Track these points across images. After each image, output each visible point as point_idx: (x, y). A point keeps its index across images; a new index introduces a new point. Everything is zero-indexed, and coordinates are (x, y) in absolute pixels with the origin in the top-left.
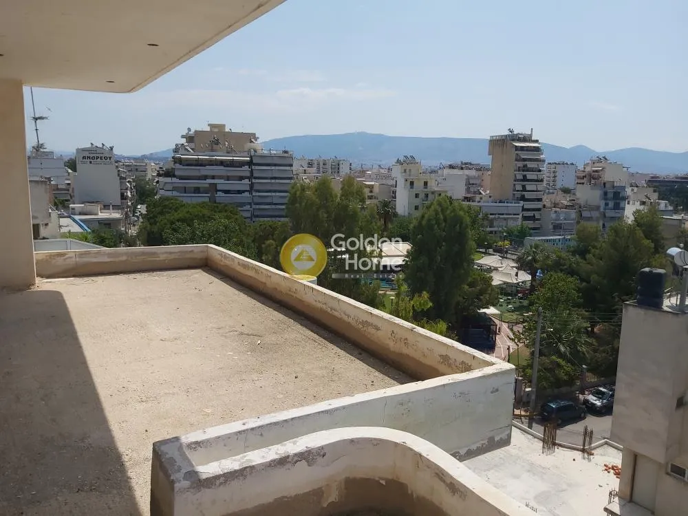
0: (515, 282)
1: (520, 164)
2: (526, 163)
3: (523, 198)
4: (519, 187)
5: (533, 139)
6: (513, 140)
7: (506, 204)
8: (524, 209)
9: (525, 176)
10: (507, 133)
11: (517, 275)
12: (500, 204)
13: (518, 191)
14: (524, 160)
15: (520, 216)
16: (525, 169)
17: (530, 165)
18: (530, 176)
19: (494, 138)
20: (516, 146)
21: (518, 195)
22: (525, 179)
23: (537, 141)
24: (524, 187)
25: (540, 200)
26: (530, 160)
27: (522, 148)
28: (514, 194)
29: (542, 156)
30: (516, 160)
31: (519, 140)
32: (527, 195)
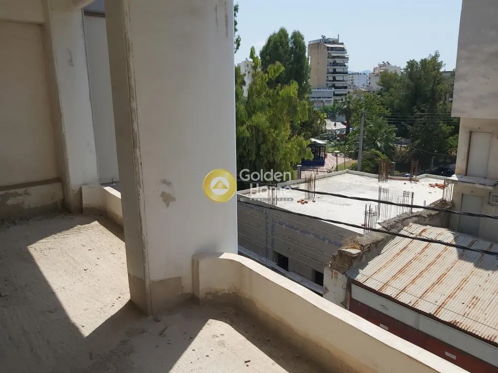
0: (334, 129)
1: (331, 61)
2: (336, 59)
3: (334, 86)
4: (331, 79)
5: (340, 42)
6: (326, 43)
7: (322, 90)
8: (335, 95)
9: (334, 70)
10: (321, 38)
11: (335, 125)
12: (319, 90)
13: (330, 81)
14: (334, 57)
15: (332, 99)
16: (335, 64)
17: (338, 61)
18: (339, 69)
19: (312, 43)
20: (328, 47)
21: (330, 83)
22: (335, 72)
23: (342, 44)
24: (334, 78)
25: (346, 88)
26: (338, 57)
27: (332, 49)
28: (327, 84)
29: (346, 54)
30: (328, 58)
31: (330, 43)
32: (337, 84)
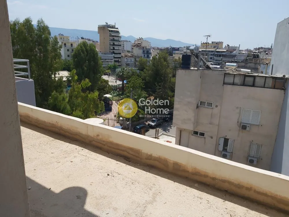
0: (116, 85)
1: (112, 38)
2: (114, 37)
3: (114, 53)
4: (112, 48)
5: (116, 27)
6: (108, 27)
7: (107, 55)
8: (114, 58)
9: (114, 43)
10: (105, 24)
11: (116, 82)
12: (105, 55)
13: (111, 49)
14: (113, 36)
15: (113, 60)
16: (113, 40)
17: (116, 38)
18: (116, 43)
19: (100, 26)
20: (109, 30)
21: (112, 51)
22: (114, 44)
23: (117, 28)
24: (114, 48)
25: (120, 54)
26: (115, 36)
27: (112, 31)
28: (110, 51)
29: (120, 35)
30: (110, 36)
31: (110, 27)
32: (116, 51)
